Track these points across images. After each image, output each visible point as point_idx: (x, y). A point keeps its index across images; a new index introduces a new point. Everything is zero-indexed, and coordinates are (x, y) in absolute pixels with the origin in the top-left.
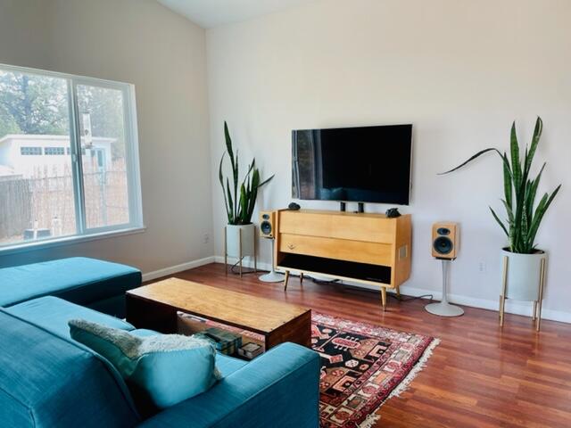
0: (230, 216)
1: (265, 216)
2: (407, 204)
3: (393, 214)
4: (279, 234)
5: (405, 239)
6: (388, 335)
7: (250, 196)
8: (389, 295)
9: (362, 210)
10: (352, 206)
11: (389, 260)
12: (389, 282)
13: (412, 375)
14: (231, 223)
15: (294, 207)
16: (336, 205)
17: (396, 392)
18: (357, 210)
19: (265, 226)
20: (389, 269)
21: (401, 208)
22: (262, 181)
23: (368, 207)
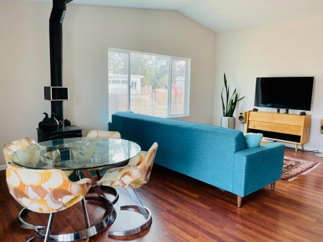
0: (224, 113)
1: (241, 114)
2: (310, 110)
3: (303, 114)
4: (249, 121)
5: (308, 125)
6: (299, 160)
7: (234, 104)
8: (298, 150)
9: (287, 112)
10: (283, 111)
11: (300, 133)
12: (299, 142)
13: (309, 170)
14: (224, 116)
15: (256, 110)
16: (275, 110)
17: (304, 174)
18: (285, 112)
19: (241, 118)
20: (300, 137)
21: (307, 112)
22: (238, 99)
23: (290, 111)
